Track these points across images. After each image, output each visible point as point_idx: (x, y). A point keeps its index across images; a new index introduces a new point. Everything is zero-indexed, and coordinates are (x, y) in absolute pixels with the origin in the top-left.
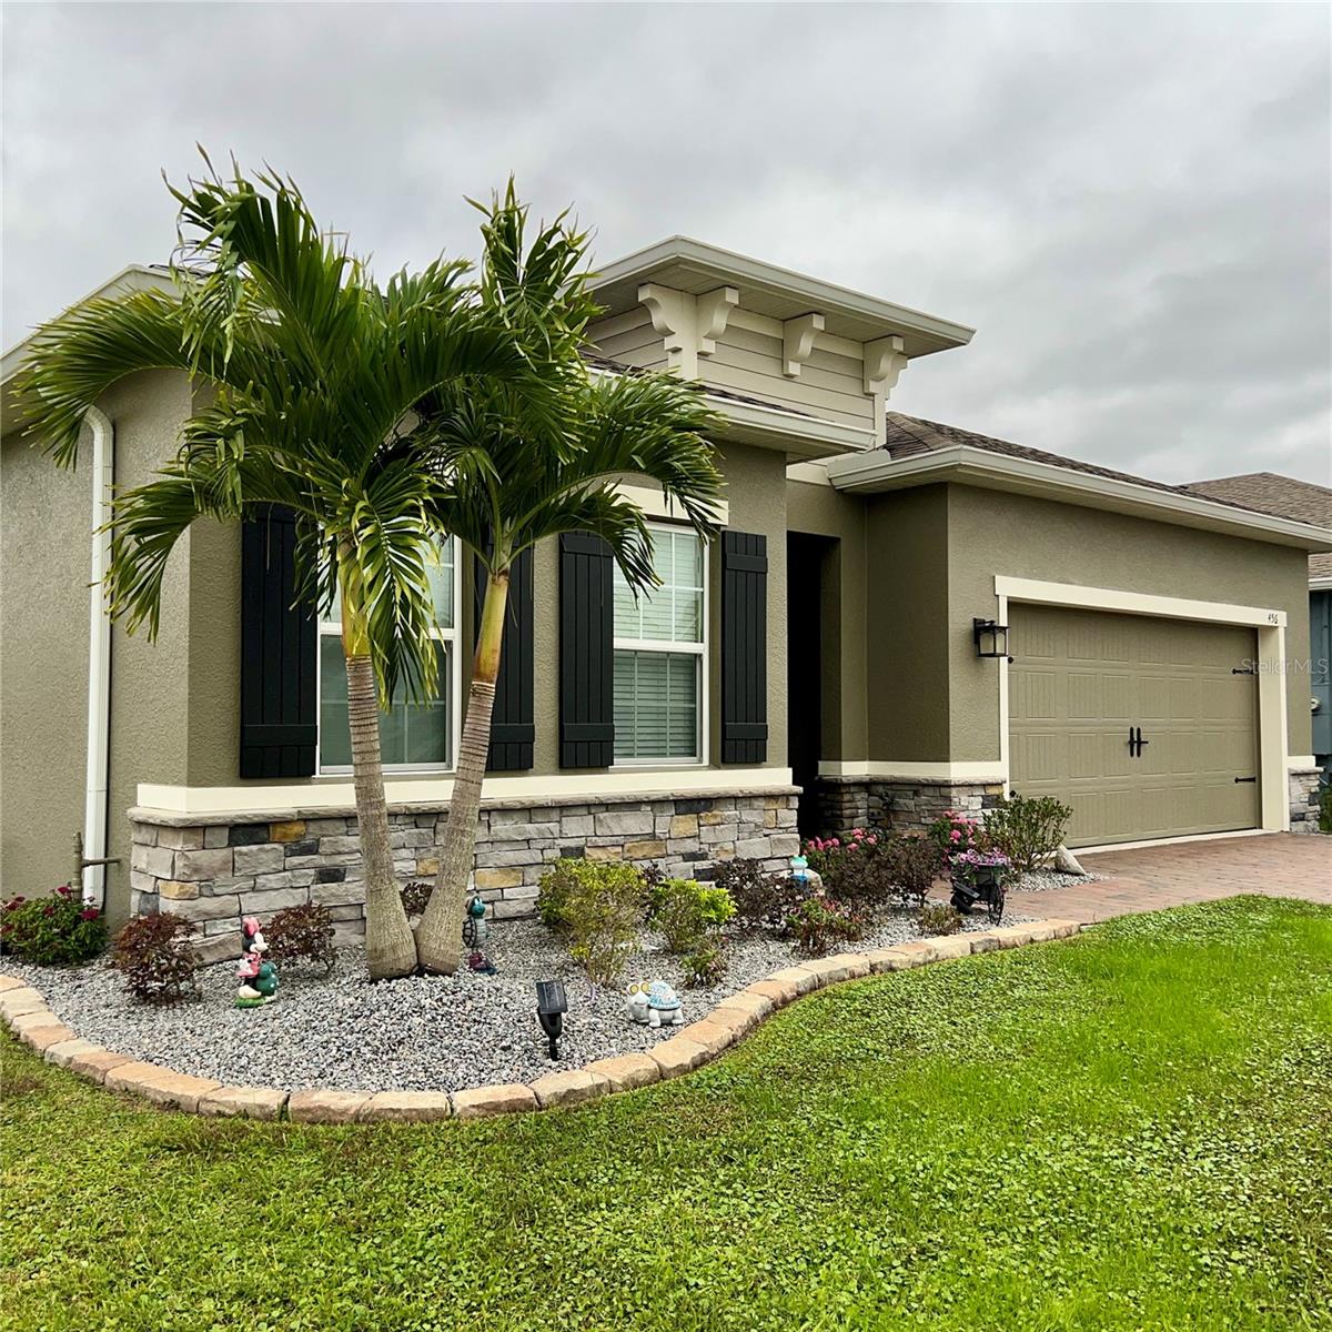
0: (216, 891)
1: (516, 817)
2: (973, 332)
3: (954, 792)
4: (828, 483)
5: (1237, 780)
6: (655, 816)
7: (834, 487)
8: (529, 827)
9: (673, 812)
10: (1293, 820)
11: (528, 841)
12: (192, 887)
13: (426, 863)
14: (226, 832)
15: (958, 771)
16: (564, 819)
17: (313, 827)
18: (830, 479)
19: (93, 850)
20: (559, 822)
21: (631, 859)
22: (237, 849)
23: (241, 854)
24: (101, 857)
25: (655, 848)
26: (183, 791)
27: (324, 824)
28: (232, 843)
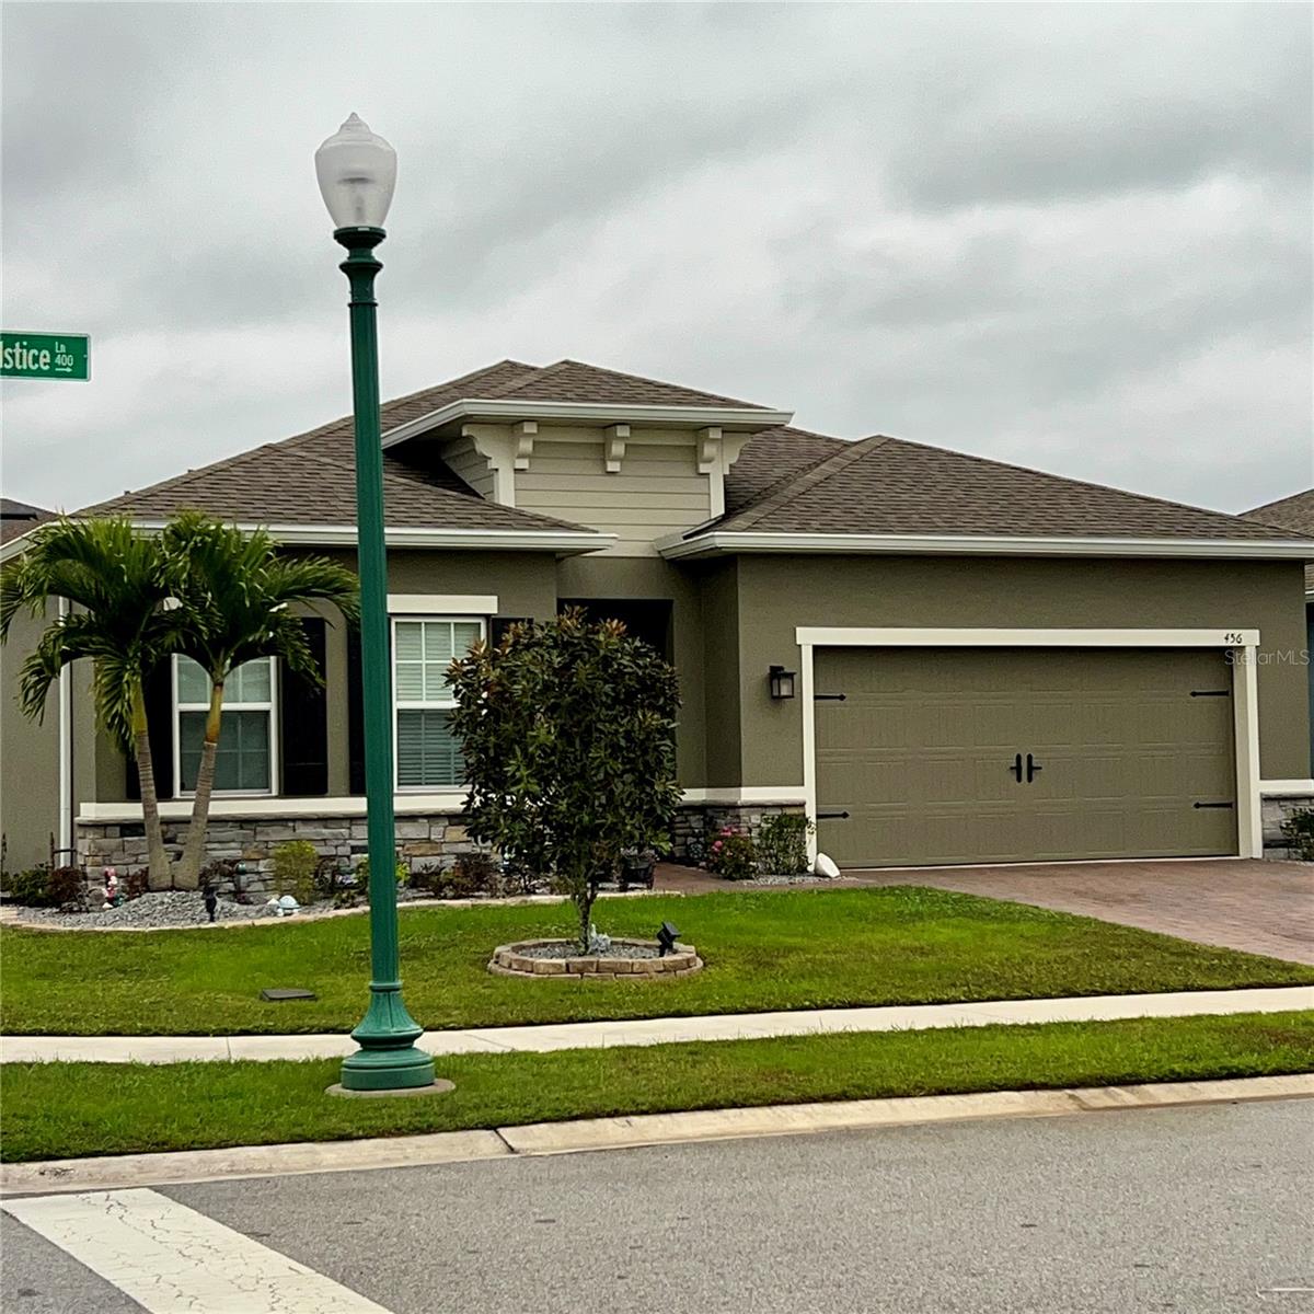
0: (113, 862)
1: (316, 824)
2: (791, 414)
3: (743, 812)
4: (657, 555)
5: (1197, 806)
6: (430, 826)
7: (663, 558)
8: (324, 831)
9: (447, 823)
10: (1266, 846)
11: (324, 840)
12: (99, 859)
13: (250, 852)
14: (118, 829)
15: (748, 794)
16: (353, 827)
17: (172, 827)
18: (659, 552)
19: (64, 844)
20: (349, 828)
21: (411, 856)
22: (126, 839)
23: (128, 841)
24: (69, 847)
25: (431, 848)
26: (94, 805)
27: (180, 826)
28: (122, 835)
